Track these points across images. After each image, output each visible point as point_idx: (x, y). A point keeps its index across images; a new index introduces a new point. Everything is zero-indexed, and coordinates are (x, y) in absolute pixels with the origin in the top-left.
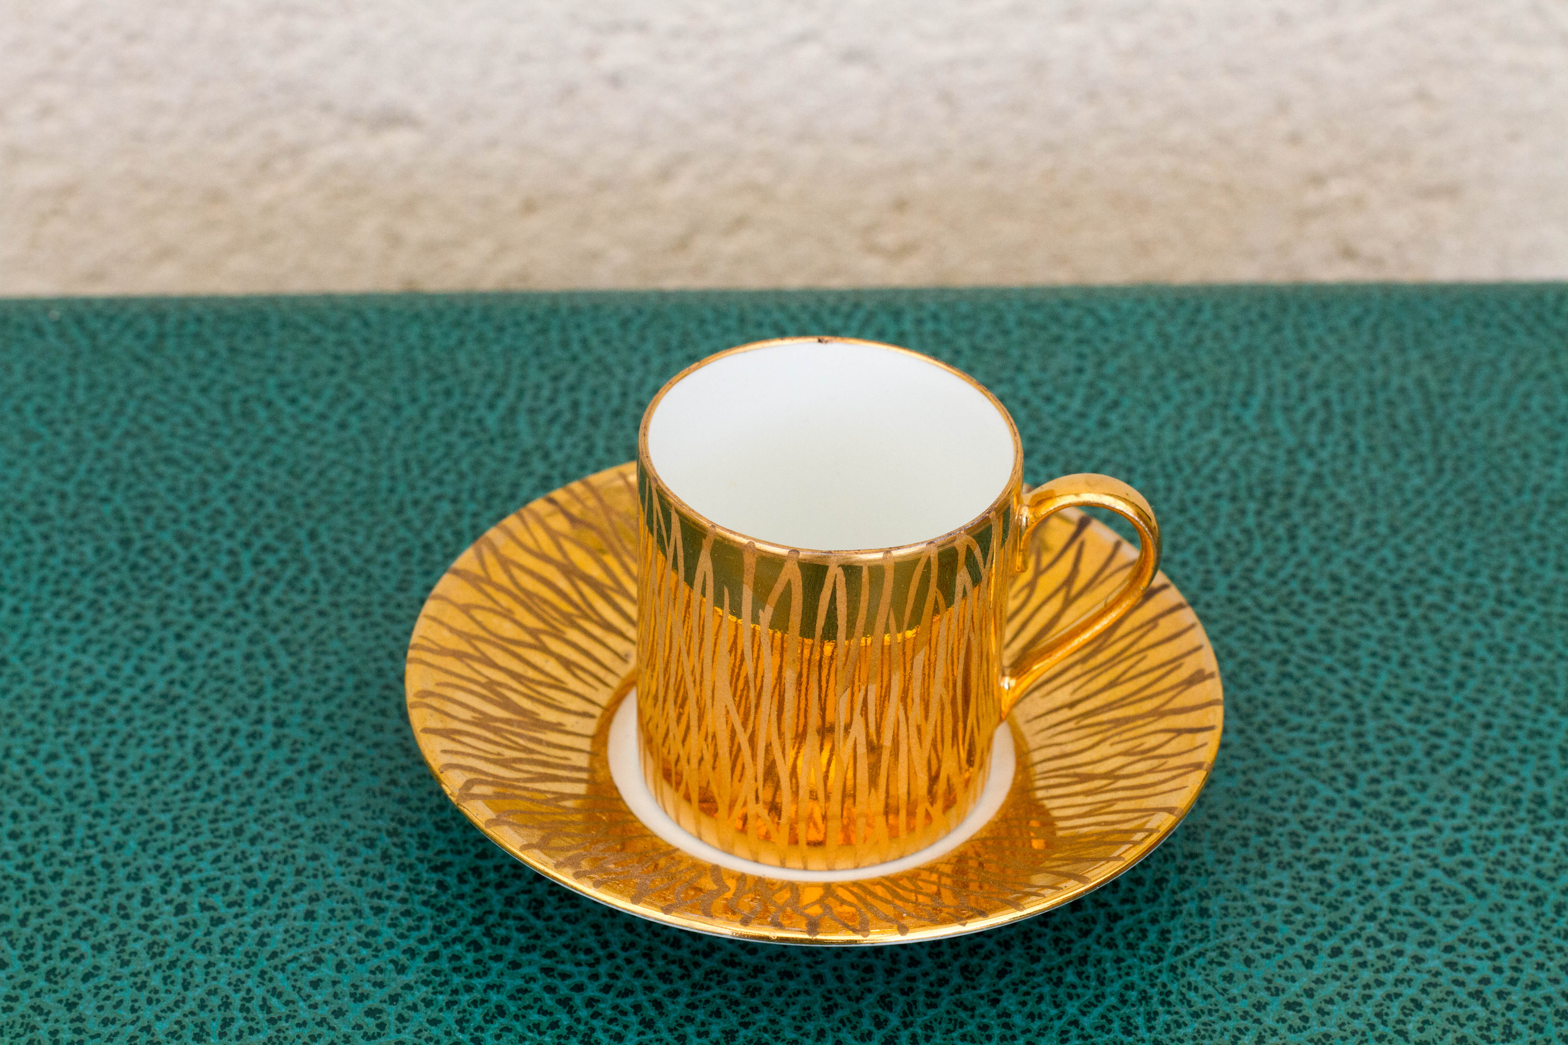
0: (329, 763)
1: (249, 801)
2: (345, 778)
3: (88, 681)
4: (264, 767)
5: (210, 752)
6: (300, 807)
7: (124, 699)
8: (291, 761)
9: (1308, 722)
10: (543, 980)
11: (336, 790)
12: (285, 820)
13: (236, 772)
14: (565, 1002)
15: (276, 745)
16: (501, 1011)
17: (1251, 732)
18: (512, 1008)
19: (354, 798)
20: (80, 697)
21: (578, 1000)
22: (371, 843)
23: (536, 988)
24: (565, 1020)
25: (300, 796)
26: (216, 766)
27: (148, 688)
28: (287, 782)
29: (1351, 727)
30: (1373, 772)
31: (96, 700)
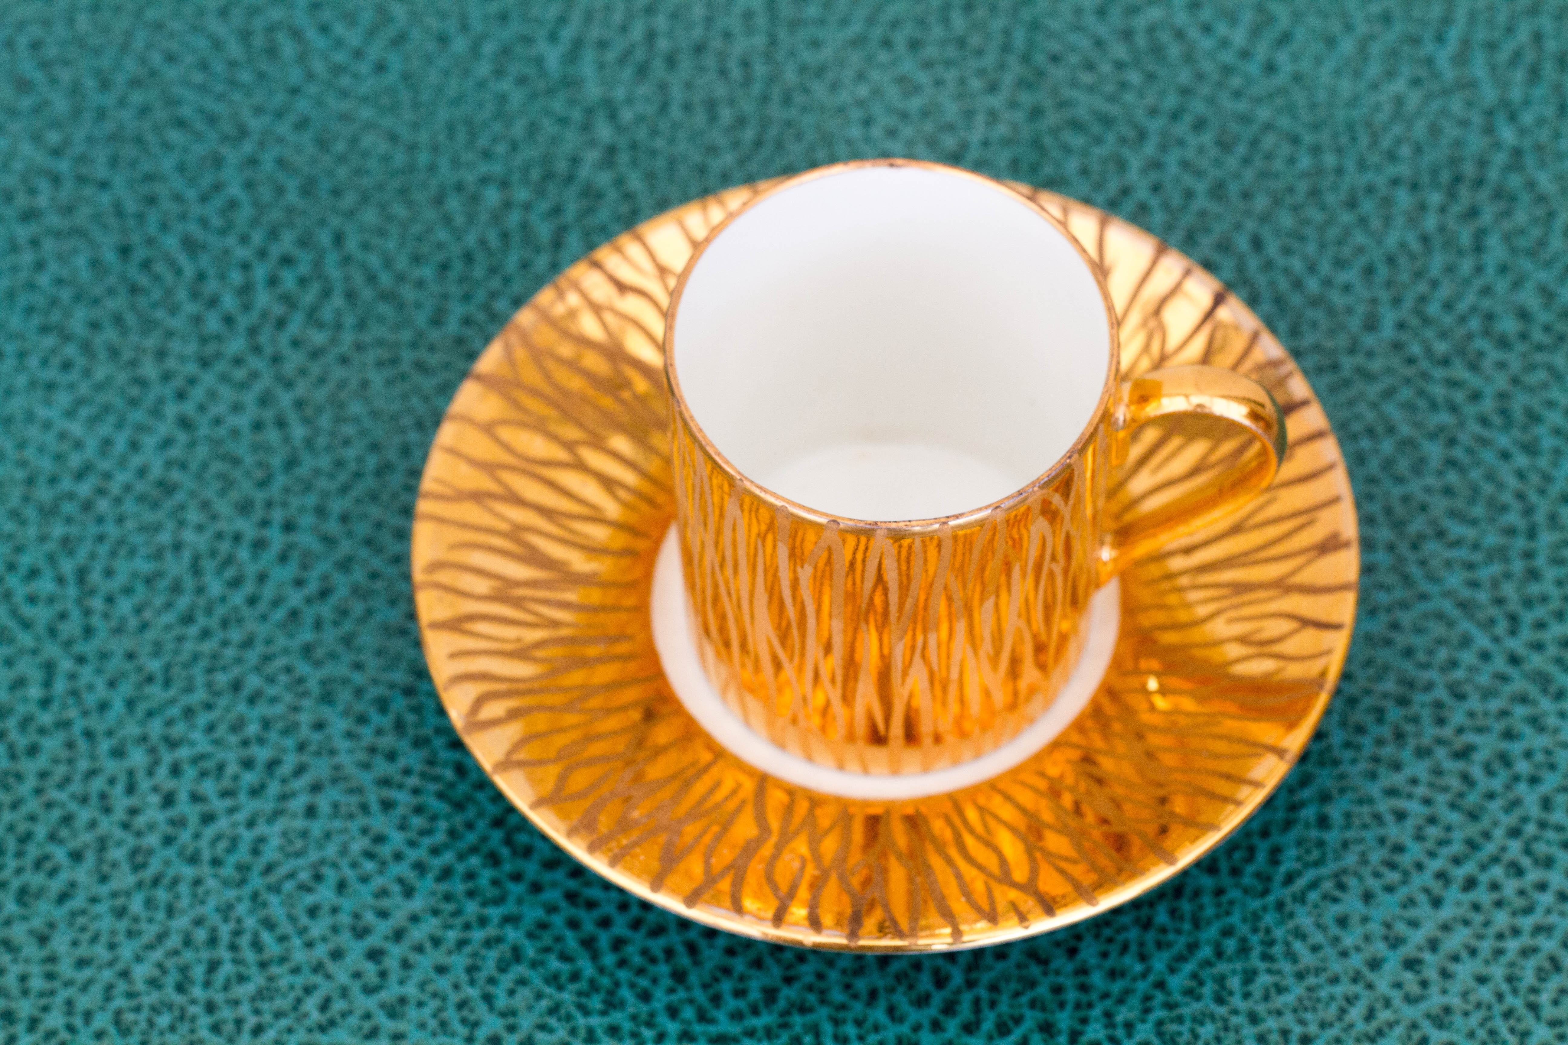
0: (342, 584)
1: (248, 643)
2: (358, 608)
3: (75, 460)
4: (269, 591)
5: (209, 566)
6: (307, 651)
7: (115, 487)
8: (299, 583)
9: (1470, 533)
10: (567, 910)
11: (347, 626)
12: (288, 670)
13: (238, 598)
14: (588, 943)
15: (283, 558)
16: (517, 955)
17: (1404, 549)
18: (530, 950)
19: (368, 639)
20: (66, 484)
21: (604, 939)
22: (383, 705)
23: (558, 920)
24: (588, 969)
25: (306, 635)
26: (215, 588)
27: (142, 472)
28: (294, 614)
29: (1520, 543)
30: (1540, 612)
31: (84, 489)
